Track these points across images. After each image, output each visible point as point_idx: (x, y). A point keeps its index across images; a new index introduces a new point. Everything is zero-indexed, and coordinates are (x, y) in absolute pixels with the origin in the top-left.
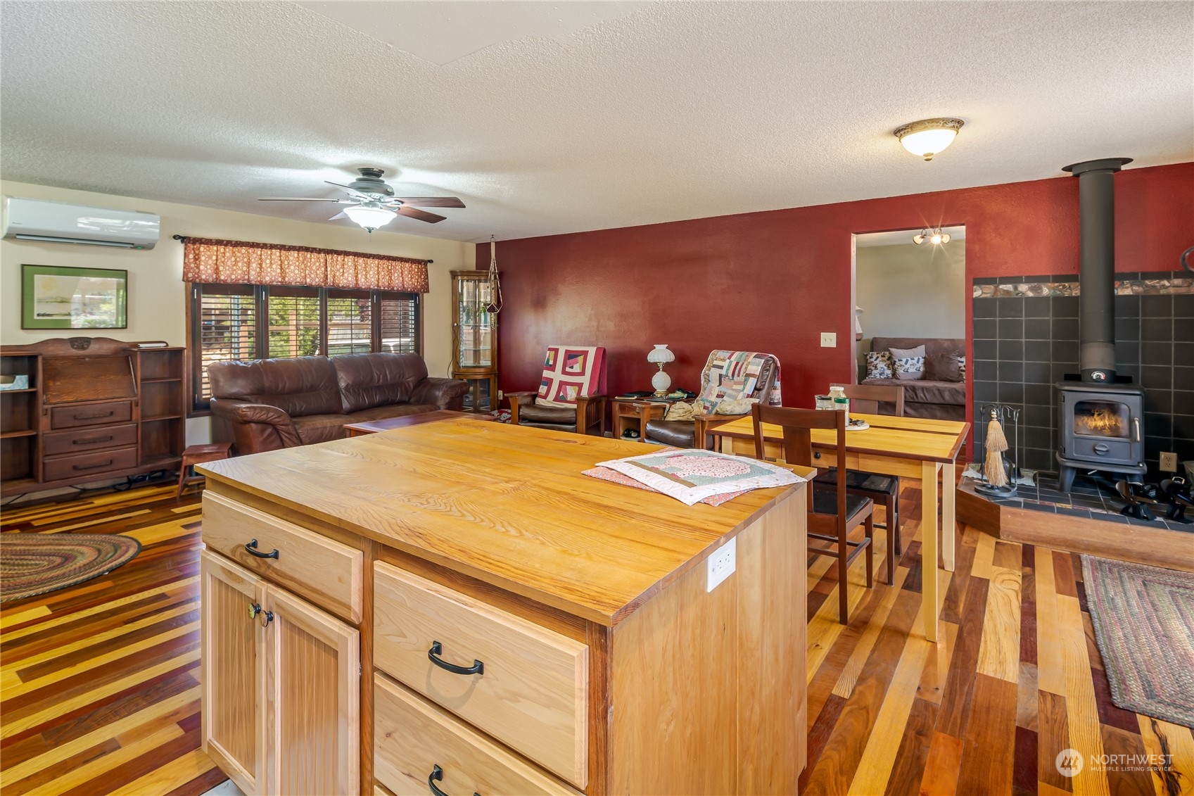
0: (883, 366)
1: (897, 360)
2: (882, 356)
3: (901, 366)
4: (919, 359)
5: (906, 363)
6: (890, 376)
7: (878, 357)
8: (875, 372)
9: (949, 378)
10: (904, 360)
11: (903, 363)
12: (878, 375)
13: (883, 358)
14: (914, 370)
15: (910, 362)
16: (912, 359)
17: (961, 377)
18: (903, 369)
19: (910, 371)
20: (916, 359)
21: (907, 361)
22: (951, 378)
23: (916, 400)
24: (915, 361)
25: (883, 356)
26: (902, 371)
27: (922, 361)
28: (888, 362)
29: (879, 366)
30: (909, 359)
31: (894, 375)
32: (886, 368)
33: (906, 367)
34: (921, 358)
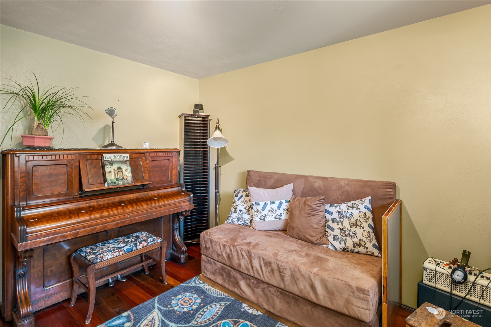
1: (254, 203)
3: (258, 211)
4: (281, 203)
5: (264, 208)
6: (248, 222)
7: (242, 196)
8: (234, 215)
9: (308, 237)
10: (262, 204)
11: (260, 208)
12: (235, 220)
13: (246, 198)
14: (273, 219)
15: (268, 207)
16: (273, 203)
17: (324, 239)
18: (260, 216)
19: (268, 218)
20: (277, 202)
21: (266, 205)
22: (311, 238)
23: (252, 274)
24: (275, 207)
25: (247, 195)
26: (259, 219)
27: (285, 205)
29: (239, 208)
30: (268, 203)
33: (264, 213)
34: (284, 201)
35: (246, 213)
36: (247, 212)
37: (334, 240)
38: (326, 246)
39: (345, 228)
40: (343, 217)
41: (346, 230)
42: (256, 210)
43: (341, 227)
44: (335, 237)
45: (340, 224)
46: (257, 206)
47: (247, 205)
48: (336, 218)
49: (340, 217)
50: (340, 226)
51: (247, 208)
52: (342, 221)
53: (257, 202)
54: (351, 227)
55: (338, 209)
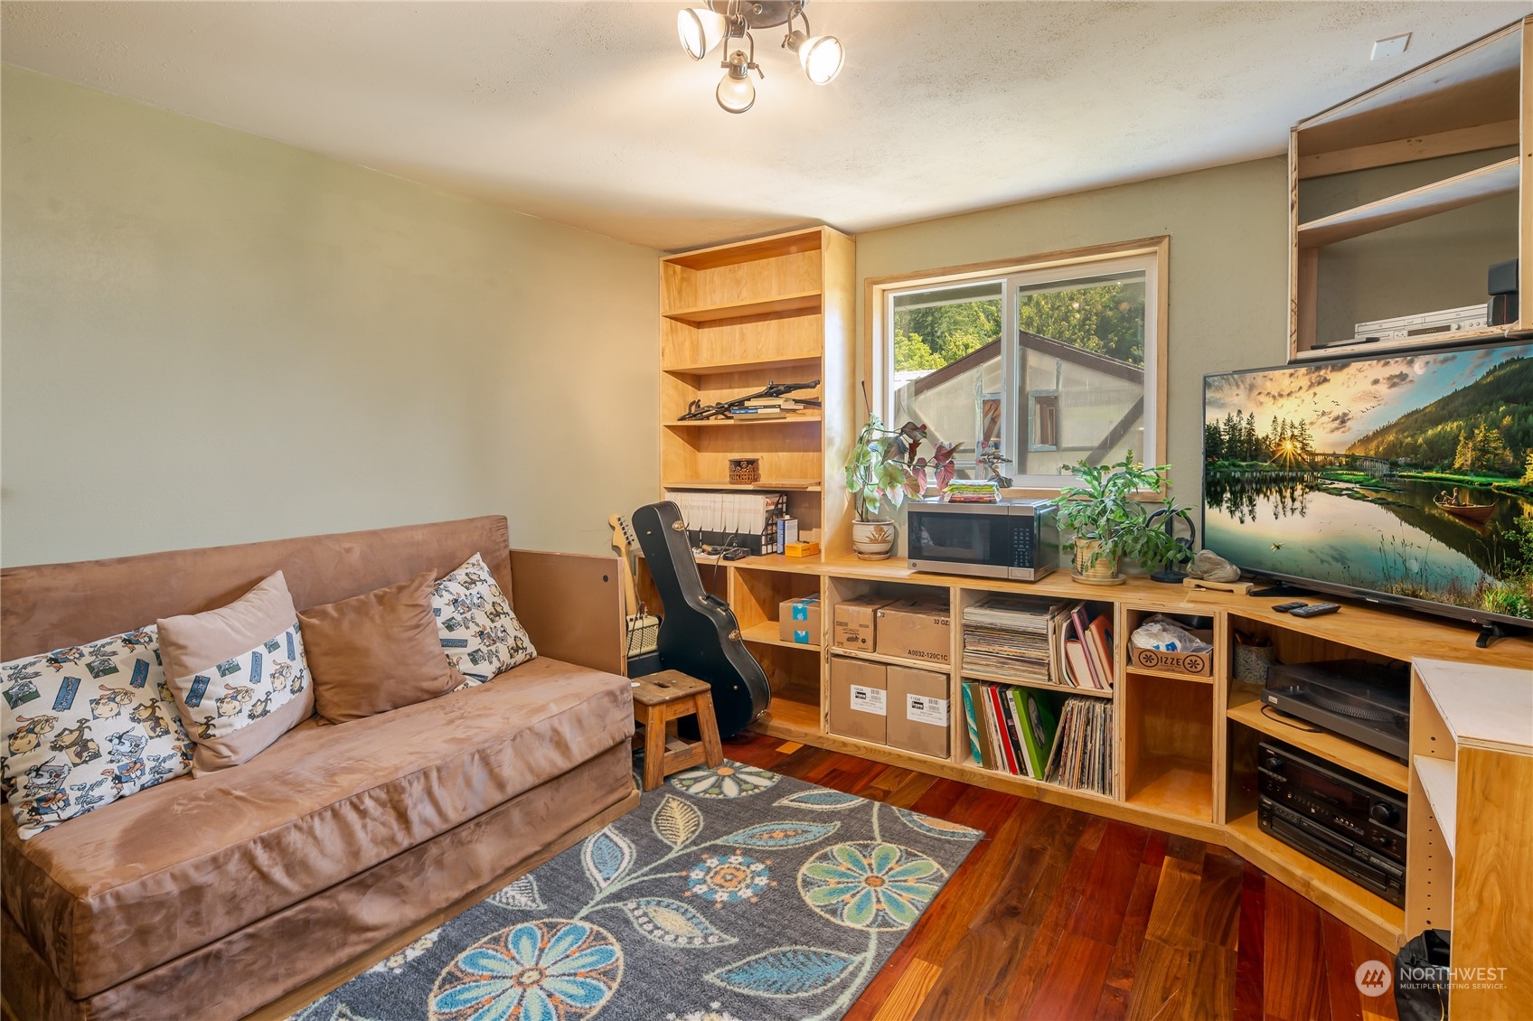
0: (123, 724)
2: (96, 672)
3: (236, 694)
5: (256, 676)
6: (176, 764)
7: (72, 683)
8: (87, 775)
10: (245, 660)
11: (241, 679)
13: (107, 680)
15: (268, 668)
16: (272, 646)
18: (247, 708)
20: (282, 640)
21: (257, 659)
24: (281, 656)
25: (102, 669)
26: (242, 722)
28: (147, 693)
29: (99, 734)
30: (261, 649)
31: (197, 746)
32: (142, 730)
35: (152, 734)
36: (153, 729)
37: (475, 661)
38: (462, 685)
39: (485, 629)
40: (470, 609)
41: (489, 630)
42: (223, 692)
43: (478, 629)
44: (474, 656)
45: (471, 624)
46: (229, 679)
47: (135, 705)
48: (453, 618)
49: (462, 611)
50: (474, 629)
51: (145, 714)
52: (469, 618)
53: (223, 662)
54: (493, 621)
55: (447, 597)
